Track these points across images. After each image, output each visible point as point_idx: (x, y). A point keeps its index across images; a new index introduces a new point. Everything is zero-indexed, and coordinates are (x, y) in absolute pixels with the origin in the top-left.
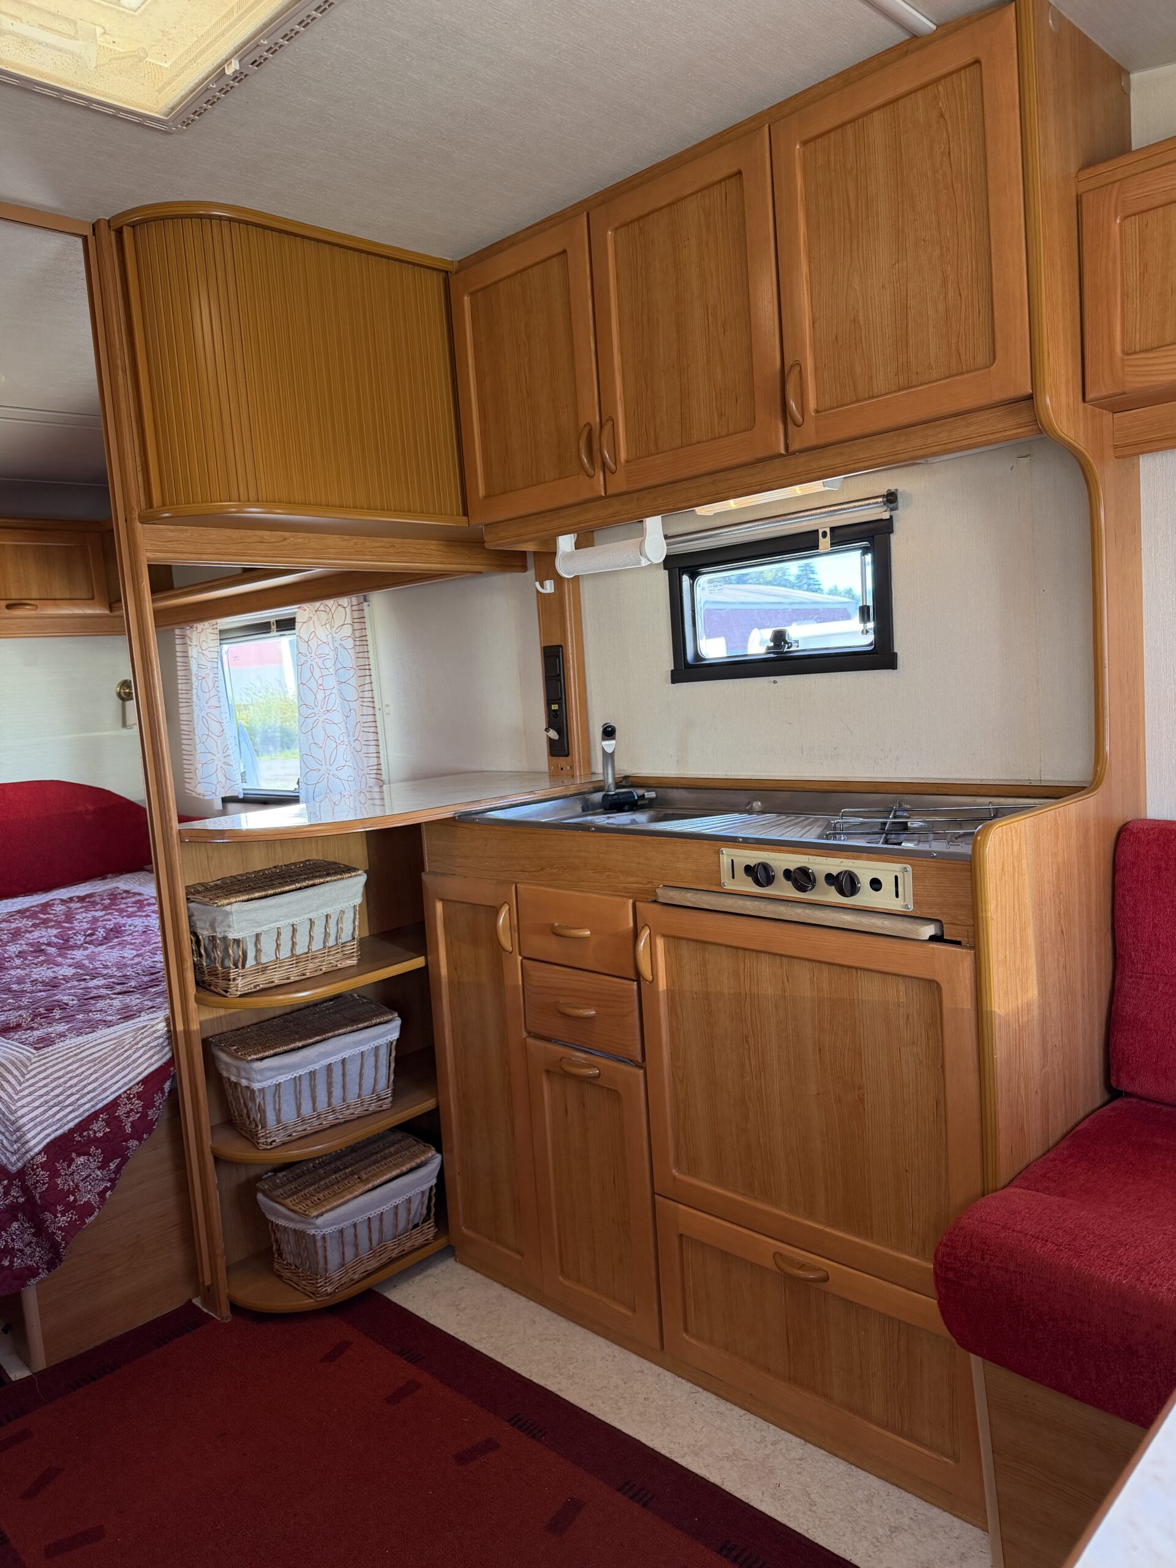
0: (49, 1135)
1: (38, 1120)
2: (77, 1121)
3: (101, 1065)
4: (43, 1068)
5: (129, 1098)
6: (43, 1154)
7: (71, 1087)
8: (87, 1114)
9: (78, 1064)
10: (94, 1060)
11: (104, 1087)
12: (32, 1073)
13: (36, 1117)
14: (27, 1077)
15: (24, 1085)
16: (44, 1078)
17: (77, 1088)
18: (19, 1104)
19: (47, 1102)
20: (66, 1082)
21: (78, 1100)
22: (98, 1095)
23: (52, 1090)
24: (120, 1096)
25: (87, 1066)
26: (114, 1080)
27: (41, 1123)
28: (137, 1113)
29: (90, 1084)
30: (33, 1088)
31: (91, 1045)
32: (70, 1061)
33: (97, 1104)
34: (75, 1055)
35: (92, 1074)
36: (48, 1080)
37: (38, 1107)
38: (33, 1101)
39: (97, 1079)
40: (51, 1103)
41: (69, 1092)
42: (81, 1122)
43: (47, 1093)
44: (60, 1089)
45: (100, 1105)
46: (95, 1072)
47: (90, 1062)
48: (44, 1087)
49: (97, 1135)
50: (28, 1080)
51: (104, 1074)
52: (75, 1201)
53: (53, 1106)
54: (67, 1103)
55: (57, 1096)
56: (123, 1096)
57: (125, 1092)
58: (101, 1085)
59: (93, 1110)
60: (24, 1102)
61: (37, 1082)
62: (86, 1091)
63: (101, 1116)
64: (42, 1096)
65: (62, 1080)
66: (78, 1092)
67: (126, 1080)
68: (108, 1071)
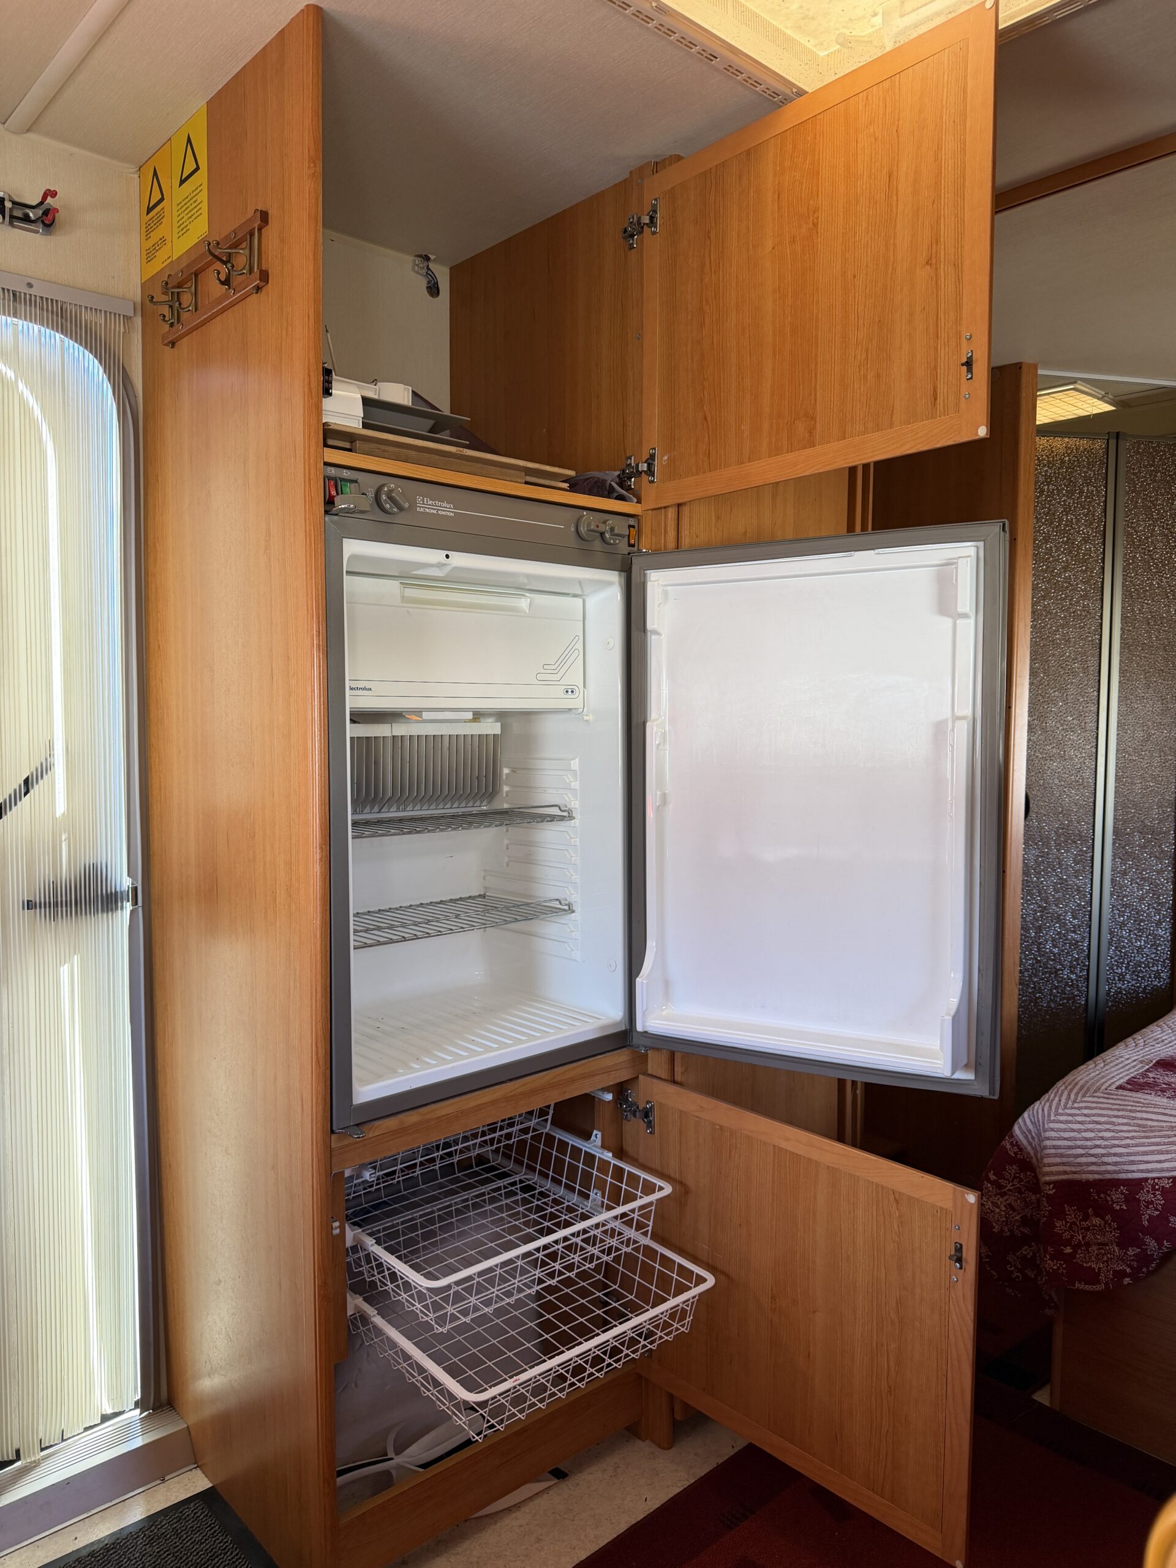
0: (1065, 1173)
1: (1060, 1151)
2: (1097, 1177)
3: (1143, 1134)
4: (1094, 1105)
5: (1153, 1188)
6: (1052, 1186)
7: (1102, 1138)
8: (1108, 1176)
9: (1125, 1121)
10: (1144, 1126)
11: (1132, 1158)
12: (1081, 1105)
13: (1059, 1147)
14: (1076, 1105)
15: (1066, 1111)
16: (1085, 1115)
17: (1106, 1143)
18: (1052, 1125)
19: (1075, 1139)
20: (1100, 1131)
21: (1103, 1155)
22: (1124, 1163)
23: (1086, 1131)
24: (1146, 1179)
25: (1131, 1128)
26: (1146, 1158)
27: (1062, 1156)
28: (1156, 1209)
29: (1119, 1146)
30: (1070, 1118)
31: (1156, 1110)
32: (1120, 1113)
33: (1119, 1172)
34: (1130, 1111)
35: (1128, 1138)
36: (1088, 1119)
37: (1065, 1139)
38: (1065, 1130)
39: (1127, 1146)
40: (1079, 1143)
41: (1098, 1143)
42: (1100, 1180)
43: (1079, 1131)
44: (1092, 1135)
45: (1123, 1176)
46: (1132, 1138)
47: (1139, 1126)
48: (1080, 1123)
49: (1114, 1205)
50: (1072, 1108)
51: (1137, 1145)
52: (1072, 1255)
53: (1079, 1147)
54: (1092, 1151)
55: (1087, 1139)
56: (1149, 1181)
57: (1154, 1179)
58: (1129, 1154)
59: (1116, 1176)
60: (1056, 1126)
61: (1078, 1115)
62: (1113, 1150)
63: (1122, 1187)
64: (1073, 1130)
65: (1099, 1126)
66: (1106, 1147)
67: (1159, 1166)
68: (1143, 1145)
